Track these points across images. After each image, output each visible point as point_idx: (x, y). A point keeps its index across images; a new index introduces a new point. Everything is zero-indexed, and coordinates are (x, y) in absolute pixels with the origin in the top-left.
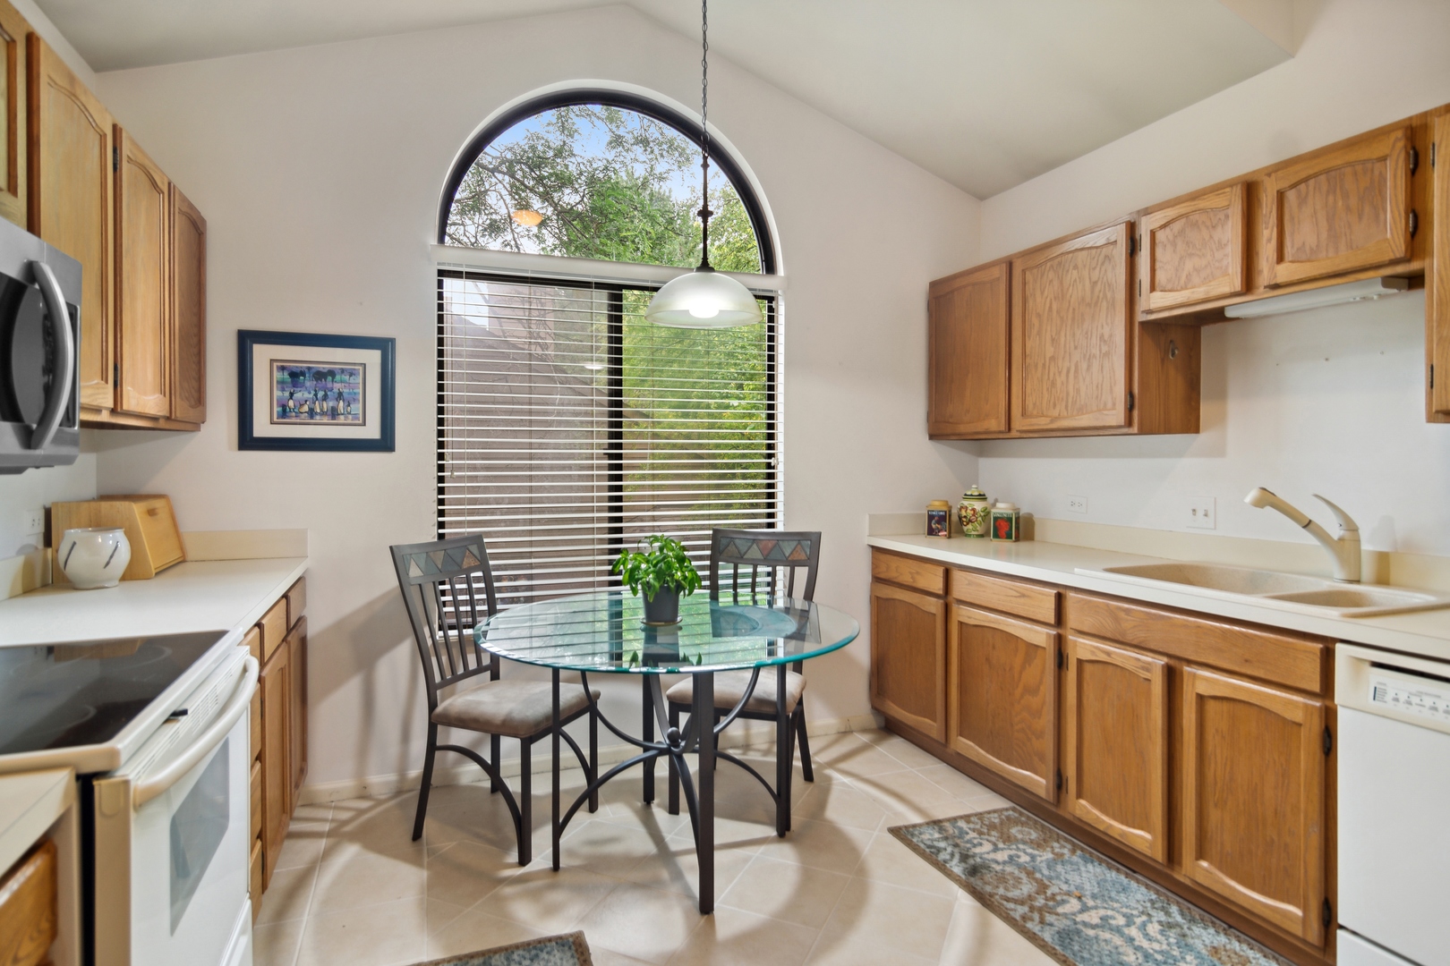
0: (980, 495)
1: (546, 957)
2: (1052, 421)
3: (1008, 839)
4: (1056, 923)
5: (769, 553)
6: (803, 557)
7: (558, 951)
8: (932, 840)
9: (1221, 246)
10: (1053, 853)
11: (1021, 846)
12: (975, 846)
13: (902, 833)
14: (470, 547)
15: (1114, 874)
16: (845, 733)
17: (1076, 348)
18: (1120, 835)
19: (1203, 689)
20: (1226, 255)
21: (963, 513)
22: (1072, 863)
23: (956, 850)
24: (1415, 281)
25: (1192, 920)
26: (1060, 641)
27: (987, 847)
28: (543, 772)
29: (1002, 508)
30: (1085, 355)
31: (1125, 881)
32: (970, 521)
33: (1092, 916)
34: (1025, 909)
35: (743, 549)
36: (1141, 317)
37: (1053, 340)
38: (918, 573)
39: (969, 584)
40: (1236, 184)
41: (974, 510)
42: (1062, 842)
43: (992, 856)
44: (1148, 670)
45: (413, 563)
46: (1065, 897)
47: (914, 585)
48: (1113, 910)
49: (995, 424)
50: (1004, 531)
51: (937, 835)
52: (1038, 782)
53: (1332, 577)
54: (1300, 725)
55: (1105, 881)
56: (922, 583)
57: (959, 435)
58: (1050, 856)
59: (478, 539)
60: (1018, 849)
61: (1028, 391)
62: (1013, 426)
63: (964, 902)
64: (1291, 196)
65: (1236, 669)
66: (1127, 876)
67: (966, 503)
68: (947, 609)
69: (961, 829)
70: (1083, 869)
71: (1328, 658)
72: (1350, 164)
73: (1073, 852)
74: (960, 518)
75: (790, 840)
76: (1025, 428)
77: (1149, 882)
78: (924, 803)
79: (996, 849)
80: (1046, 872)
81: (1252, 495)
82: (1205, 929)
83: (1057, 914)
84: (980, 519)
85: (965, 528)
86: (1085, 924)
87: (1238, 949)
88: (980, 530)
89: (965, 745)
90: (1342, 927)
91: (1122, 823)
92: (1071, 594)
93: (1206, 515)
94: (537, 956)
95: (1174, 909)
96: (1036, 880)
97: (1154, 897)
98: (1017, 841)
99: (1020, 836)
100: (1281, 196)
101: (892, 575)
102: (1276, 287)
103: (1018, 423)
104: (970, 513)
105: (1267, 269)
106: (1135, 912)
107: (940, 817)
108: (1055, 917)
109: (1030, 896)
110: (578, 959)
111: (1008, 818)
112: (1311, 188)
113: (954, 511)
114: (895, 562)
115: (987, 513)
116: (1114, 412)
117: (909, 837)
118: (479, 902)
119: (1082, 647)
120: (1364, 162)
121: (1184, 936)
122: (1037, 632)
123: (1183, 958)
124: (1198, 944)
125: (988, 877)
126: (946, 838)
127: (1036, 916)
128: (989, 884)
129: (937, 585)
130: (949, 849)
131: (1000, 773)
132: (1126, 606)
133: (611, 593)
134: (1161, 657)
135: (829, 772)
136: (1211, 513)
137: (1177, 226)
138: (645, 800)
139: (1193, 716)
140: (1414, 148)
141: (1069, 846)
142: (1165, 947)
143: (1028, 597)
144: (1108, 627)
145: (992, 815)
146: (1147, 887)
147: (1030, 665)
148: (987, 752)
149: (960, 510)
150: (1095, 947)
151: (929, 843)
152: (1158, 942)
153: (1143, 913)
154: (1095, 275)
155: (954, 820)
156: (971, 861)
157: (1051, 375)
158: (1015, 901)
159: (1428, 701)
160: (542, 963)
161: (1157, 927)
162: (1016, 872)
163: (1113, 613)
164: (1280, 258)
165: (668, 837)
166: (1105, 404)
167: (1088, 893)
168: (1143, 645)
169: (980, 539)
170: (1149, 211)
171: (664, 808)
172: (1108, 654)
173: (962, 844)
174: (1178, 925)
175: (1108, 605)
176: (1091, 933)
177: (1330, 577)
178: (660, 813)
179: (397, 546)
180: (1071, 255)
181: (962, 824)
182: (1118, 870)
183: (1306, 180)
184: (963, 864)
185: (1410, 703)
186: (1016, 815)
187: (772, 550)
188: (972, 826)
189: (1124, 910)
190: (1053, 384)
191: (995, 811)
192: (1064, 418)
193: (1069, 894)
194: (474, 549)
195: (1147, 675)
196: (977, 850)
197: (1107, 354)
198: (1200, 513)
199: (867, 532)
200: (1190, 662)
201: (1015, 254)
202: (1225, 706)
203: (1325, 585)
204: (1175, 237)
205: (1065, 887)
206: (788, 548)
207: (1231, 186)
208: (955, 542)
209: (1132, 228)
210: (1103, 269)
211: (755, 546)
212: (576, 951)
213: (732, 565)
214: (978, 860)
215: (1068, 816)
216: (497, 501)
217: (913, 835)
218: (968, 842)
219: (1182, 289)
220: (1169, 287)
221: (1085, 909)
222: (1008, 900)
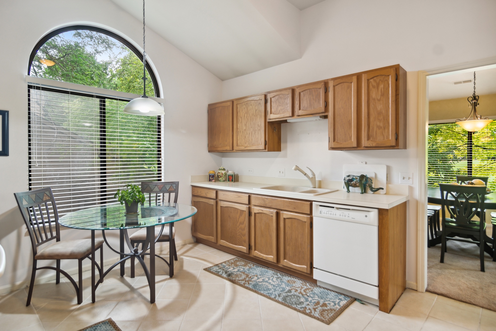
0: (224, 169)
1: (100, 328)
2: (245, 148)
3: (237, 266)
4: (252, 283)
5: (162, 189)
6: (173, 190)
7: (104, 325)
8: (217, 270)
9: (287, 104)
10: (249, 267)
11: (240, 267)
12: (228, 269)
13: (207, 270)
14: (46, 192)
15: (264, 269)
16: (184, 245)
17: (251, 127)
18: (266, 258)
19: (285, 217)
20: (288, 107)
21: (219, 174)
22: (254, 268)
23: (224, 271)
24: (326, 117)
25: (283, 276)
26: (249, 209)
27: (232, 269)
28: (74, 274)
29: (230, 173)
30: (254, 130)
31: (267, 270)
32: (221, 177)
33: (261, 280)
34: (244, 281)
35: (152, 188)
36: (268, 120)
37: (245, 125)
38: (207, 193)
39: (224, 195)
40: (290, 89)
41: (222, 173)
42: (250, 264)
43: (233, 271)
44: (272, 213)
45: (24, 199)
46: (253, 277)
47: (207, 196)
48: (265, 277)
49: (229, 148)
50: (231, 179)
51: (218, 268)
52: (244, 248)
53: (310, 188)
54: (306, 222)
55: (262, 271)
56: (209, 196)
57: (218, 151)
58: (248, 268)
59: (48, 189)
60: (240, 268)
61: (238, 139)
62: (234, 149)
63: (228, 284)
64: (302, 94)
65: (293, 210)
66: (267, 269)
67: (220, 171)
68: (217, 203)
69: (224, 265)
70: (256, 269)
71: (311, 205)
72: (313, 88)
73: (254, 265)
74: (218, 176)
75: (175, 278)
76: (237, 149)
77: (272, 269)
78: (212, 260)
79: (234, 269)
80: (248, 272)
81: (294, 167)
82: (286, 277)
83: (252, 281)
84: (224, 176)
85: (219, 179)
86: (259, 282)
87: (293, 280)
88: (224, 179)
89: (223, 242)
90: (314, 268)
91: (266, 255)
92: (252, 196)
93: (283, 173)
94: (96, 329)
95: (279, 274)
96: (246, 274)
97: (274, 272)
98: (239, 266)
99: (240, 264)
100: (300, 93)
101: (199, 194)
102: (299, 116)
103: (235, 148)
104: (221, 174)
105: (297, 112)
106: (270, 277)
107: (218, 263)
108: (252, 282)
109: (245, 278)
110: (112, 326)
111: (236, 260)
112: (306, 93)
113: (216, 174)
114: (200, 190)
115: (226, 174)
116: (261, 146)
117: (210, 270)
118: (65, 319)
119: (255, 210)
120: (316, 88)
121: (282, 279)
122: (243, 207)
123: (282, 284)
124: (285, 280)
125: (233, 276)
126: (220, 268)
127: (247, 283)
128: (234, 278)
129: (214, 196)
130: (222, 271)
131: (233, 248)
132: (267, 197)
133: (102, 206)
134: (275, 210)
135: (182, 257)
136: (284, 173)
137: (277, 97)
138: (121, 275)
139: (283, 224)
140: (326, 87)
141: (252, 264)
142: (278, 283)
143: (241, 197)
144: (262, 203)
145: (231, 260)
146: (272, 270)
147: (241, 216)
148: (229, 243)
149: (218, 173)
150: (262, 287)
151: (216, 270)
152: (276, 282)
153: (272, 276)
154: (256, 108)
155: (221, 263)
156: (228, 273)
157: (245, 135)
158: (241, 280)
159: (330, 213)
160: (99, 330)
161: (275, 279)
162: (240, 273)
163: (263, 199)
164: (300, 109)
165: (133, 285)
166: (259, 143)
167: (259, 275)
168: (271, 207)
169: (224, 182)
170: (270, 92)
171: (129, 276)
172: (262, 210)
173: (225, 269)
174: (280, 277)
175: (262, 197)
176: (261, 283)
177: (310, 187)
178: (127, 279)
179: (17, 193)
180: (250, 101)
181: (224, 264)
182: (265, 268)
183: (305, 91)
184: (226, 274)
185: (327, 214)
186: (238, 259)
187: (162, 188)
188: (227, 264)
189: (268, 277)
190: (245, 137)
191: (232, 259)
192: (248, 147)
193: (254, 276)
194: (48, 193)
195: (272, 215)
196: (229, 270)
197: (260, 130)
198: (281, 172)
199: (190, 182)
200: (282, 210)
201: (234, 99)
202: (290, 220)
203: (309, 189)
204: (276, 100)
205: (253, 274)
206: (168, 187)
207: (289, 89)
208: (216, 183)
209: (266, 96)
210: (258, 106)
211: (156, 187)
212: (111, 324)
213: (149, 194)
214: (230, 272)
215: (252, 256)
216: (55, 175)
217: (211, 269)
218: (226, 268)
219: (278, 114)
220: (275, 113)
221: (258, 278)
222: (239, 280)
